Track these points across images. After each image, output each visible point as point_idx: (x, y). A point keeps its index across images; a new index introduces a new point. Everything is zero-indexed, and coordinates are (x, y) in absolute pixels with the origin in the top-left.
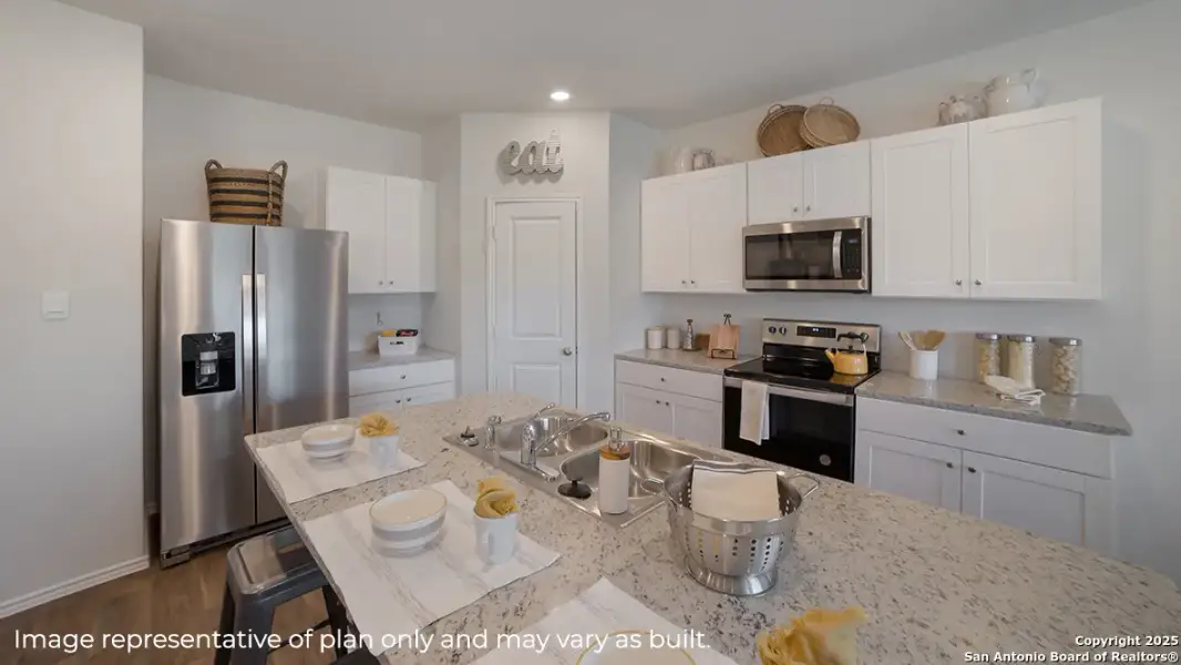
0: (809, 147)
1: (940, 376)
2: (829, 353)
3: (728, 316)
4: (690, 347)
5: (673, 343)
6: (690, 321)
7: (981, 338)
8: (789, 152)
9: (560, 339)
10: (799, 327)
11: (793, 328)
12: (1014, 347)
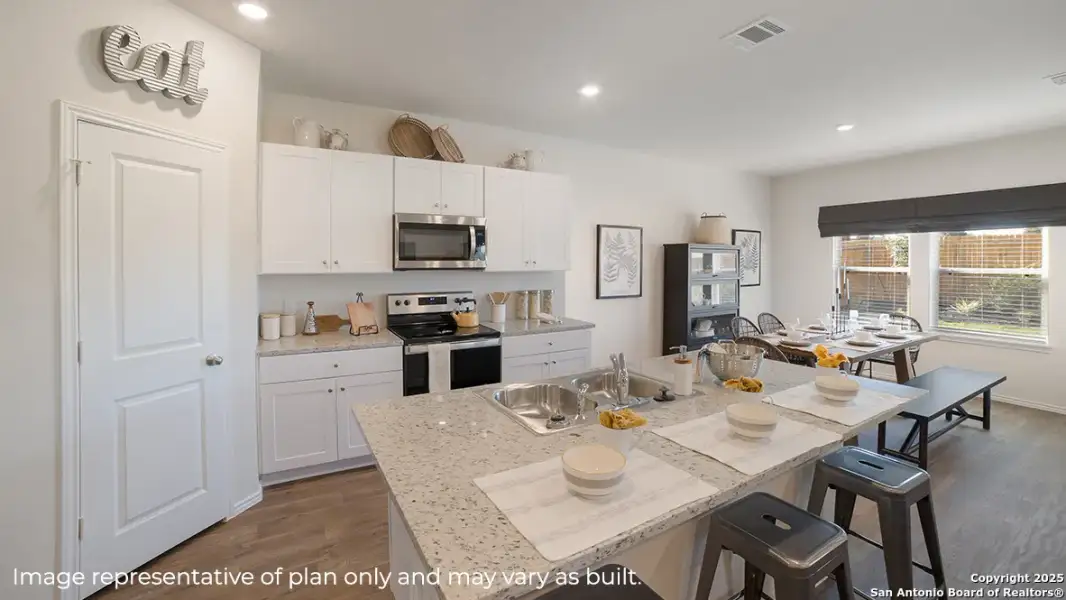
0: (437, 157)
1: (507, 319)
2: (454, 314)
3: (360, 295)
4: (313, 330)
5: (291, 330)
6: (311, 304)
7: (521, 294)
8: (420, 157)
9: (199, 345)
10: (419, 299)
11: (414, 300)
12: (534, 297)
